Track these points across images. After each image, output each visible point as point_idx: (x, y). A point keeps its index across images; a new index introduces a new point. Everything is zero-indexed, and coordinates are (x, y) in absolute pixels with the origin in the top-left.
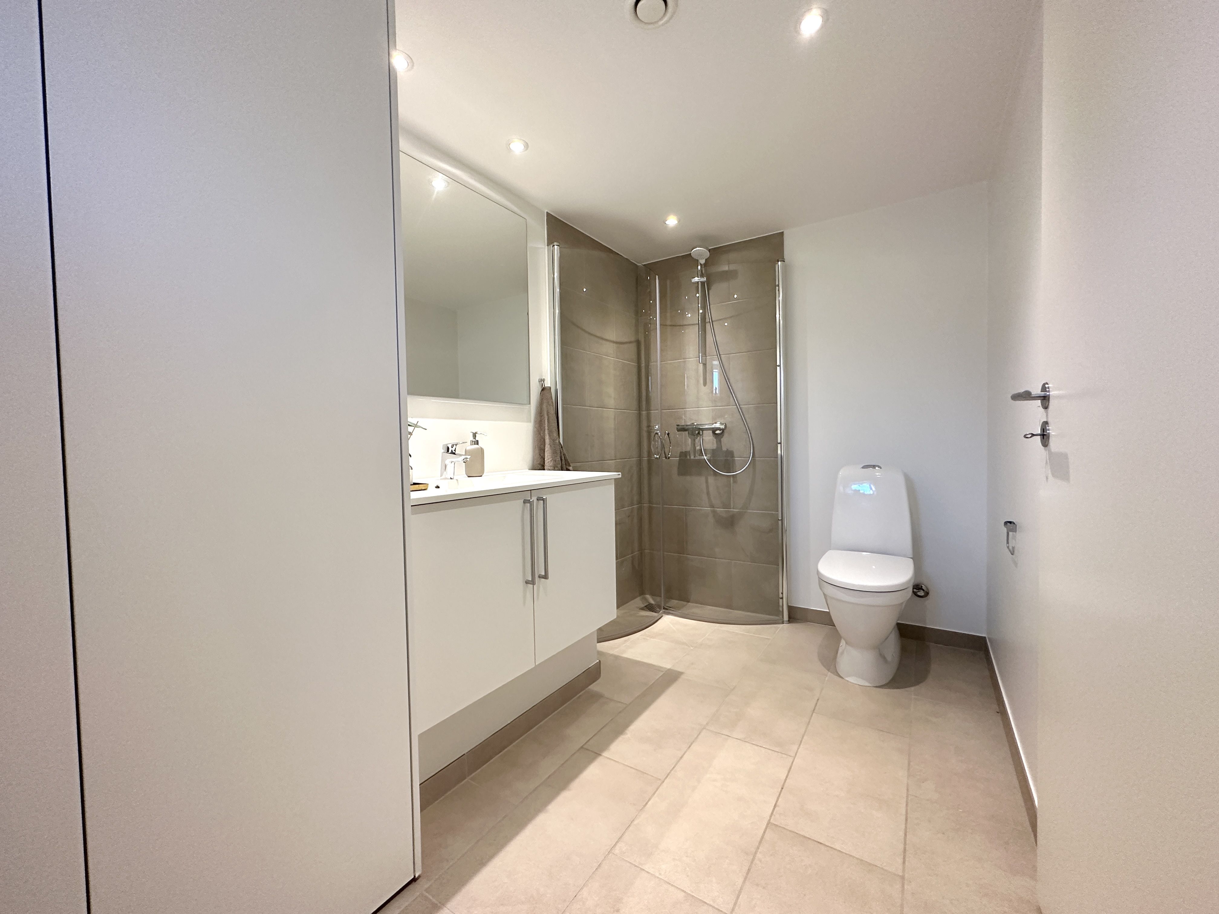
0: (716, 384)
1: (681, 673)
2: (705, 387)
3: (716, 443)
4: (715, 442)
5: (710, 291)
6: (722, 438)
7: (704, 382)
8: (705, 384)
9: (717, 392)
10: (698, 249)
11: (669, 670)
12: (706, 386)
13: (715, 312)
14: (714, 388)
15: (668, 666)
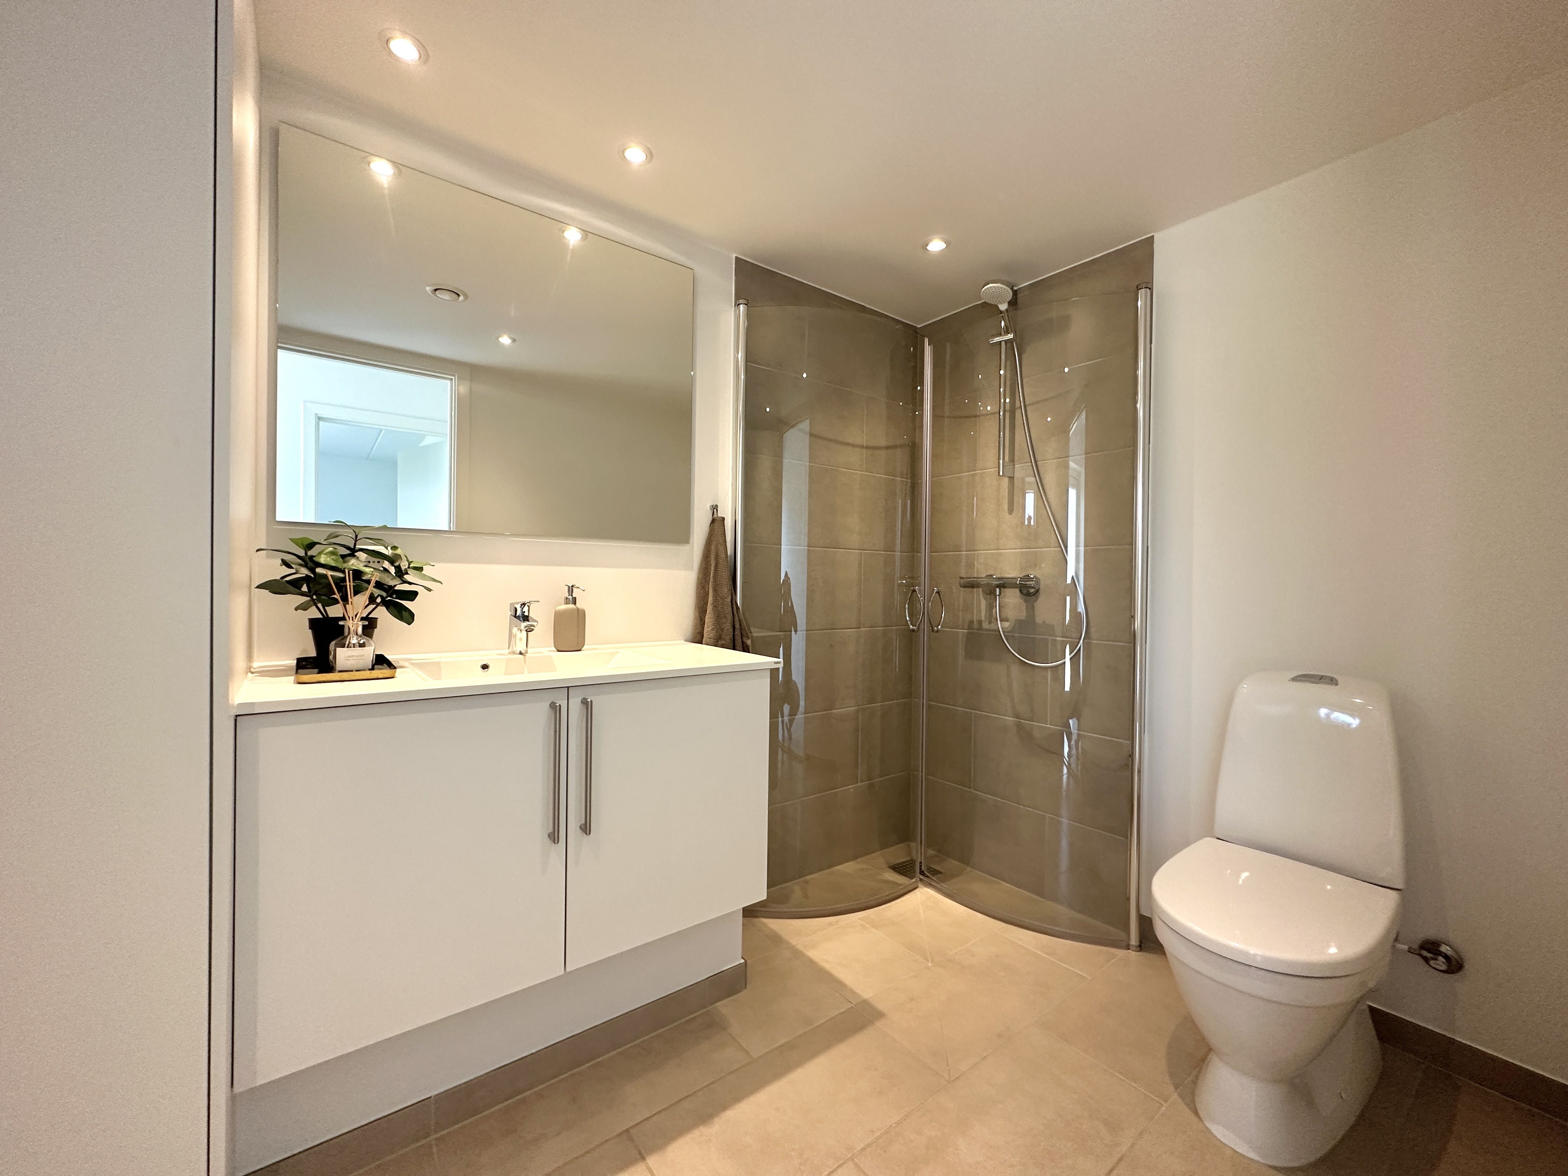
0: (1030, 510)
1: (880, 1015)
2: (1011, 516)
3: (1025, 610)
4: (1024, 607)
5: (1024, 356)
6: (1036, 601)
7: (1009, 507)
8: (1011, 511)
9: (1032, 524)
10: (991, 285)
11: (865, 1002)
12: (1013, 513)
13: (1031, 390)
14: (1027, 517)
15: (866, 993)
